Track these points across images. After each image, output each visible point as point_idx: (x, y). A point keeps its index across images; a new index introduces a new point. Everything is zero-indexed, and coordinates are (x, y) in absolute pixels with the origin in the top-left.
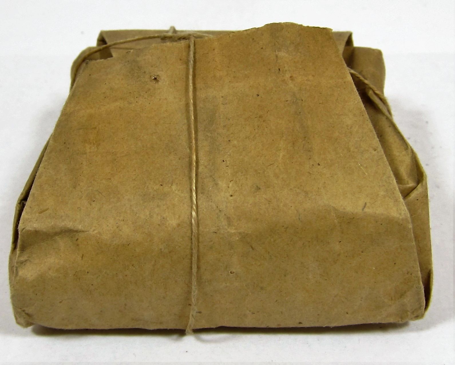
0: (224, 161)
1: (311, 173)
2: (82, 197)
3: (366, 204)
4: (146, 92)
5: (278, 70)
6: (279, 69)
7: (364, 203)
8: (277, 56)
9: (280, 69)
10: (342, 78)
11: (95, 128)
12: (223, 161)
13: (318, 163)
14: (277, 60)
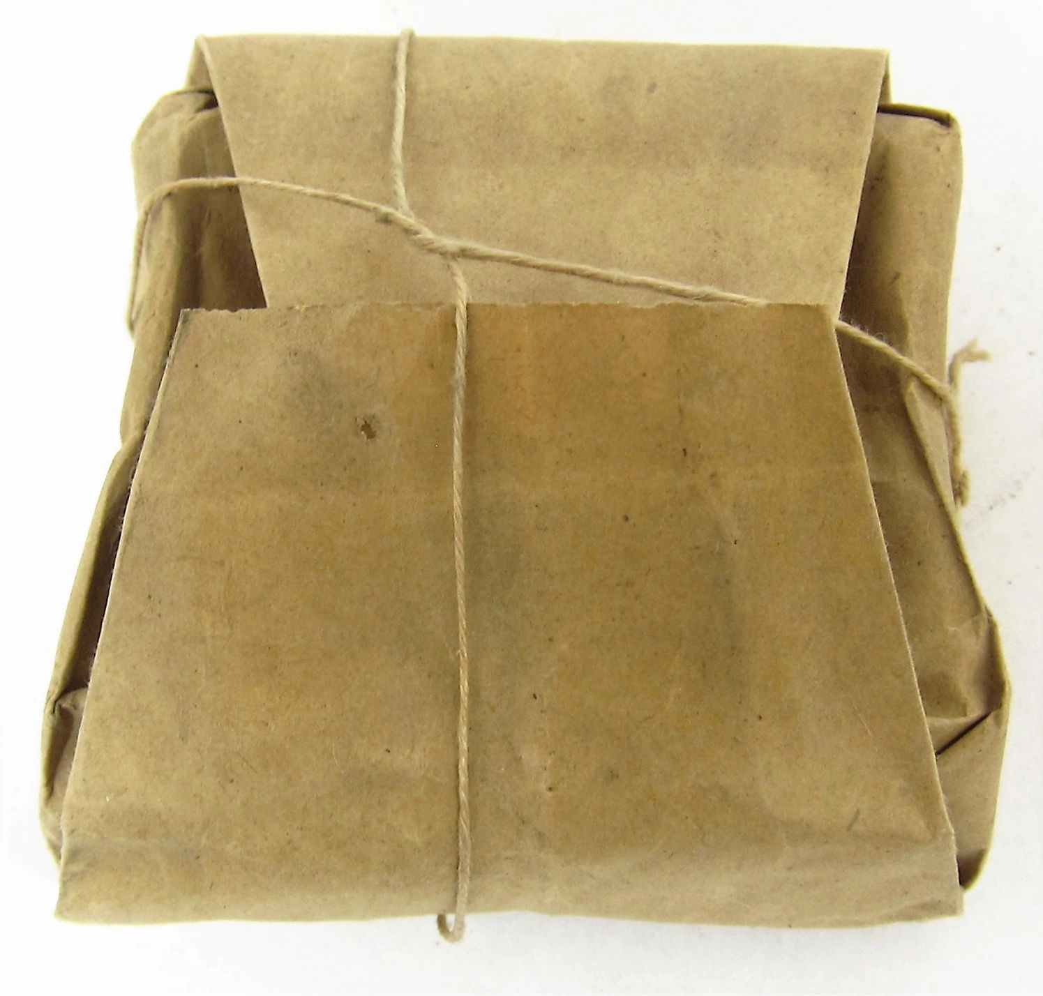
0: (538, 697)
1: (740, 739)
2: (203, 766)
3: (858, 812)
4: (345, 469)
5: (682, 453)
6: (684, 450)
7: (855, 810)
8: (681, 411)
9: (687, 451)
10: (842, 462)
11: (222, 563)
12: (535, 696)
13: (758, 713)
14: (681, 422)
